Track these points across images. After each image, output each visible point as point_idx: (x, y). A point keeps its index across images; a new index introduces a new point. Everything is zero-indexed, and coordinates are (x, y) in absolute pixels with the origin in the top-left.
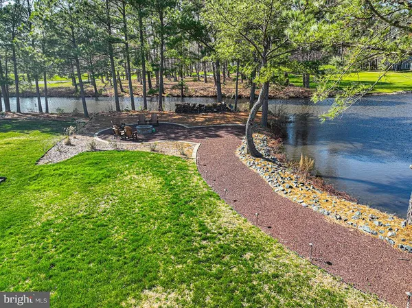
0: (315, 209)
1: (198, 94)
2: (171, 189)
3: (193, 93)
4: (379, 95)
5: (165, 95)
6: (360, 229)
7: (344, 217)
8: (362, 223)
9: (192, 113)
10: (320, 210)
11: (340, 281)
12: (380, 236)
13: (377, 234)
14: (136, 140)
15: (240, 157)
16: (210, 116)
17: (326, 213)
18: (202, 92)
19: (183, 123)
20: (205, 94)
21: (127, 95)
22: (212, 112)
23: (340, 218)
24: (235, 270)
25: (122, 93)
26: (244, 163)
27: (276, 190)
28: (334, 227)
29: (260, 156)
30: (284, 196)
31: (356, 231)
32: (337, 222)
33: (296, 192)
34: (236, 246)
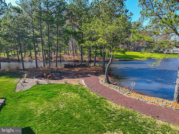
0: (142, 100)
1: (67, 60)
2: (85, 97)
3: (65, 60)
4: (136, 60)
5: (53, 61)
6: (161, 105)
7: (153, 102)
8: (160, 103)
9: (72, 68)
10: (144, 100)
11: (165, 122)
12: (168, 107)
13: (166, 106)
14: (55, 79)
15: (103, 84)
16: (79, 69)
17: (146, 101)
18: (68, 59)
19: (70, 72)
20: (71, 60)
21: (34, 61)
22: (80, 67)
23: (152, 102)
24: (130, 122)
25: (32, 60)
26: (106, 86)
27: (124, 95)
28: (151, 105)
29: (110, 83)
30: (128, 97)
31: (159, 106)
32: (152, 103)
33: (132, 95)
34: (124, 115)
